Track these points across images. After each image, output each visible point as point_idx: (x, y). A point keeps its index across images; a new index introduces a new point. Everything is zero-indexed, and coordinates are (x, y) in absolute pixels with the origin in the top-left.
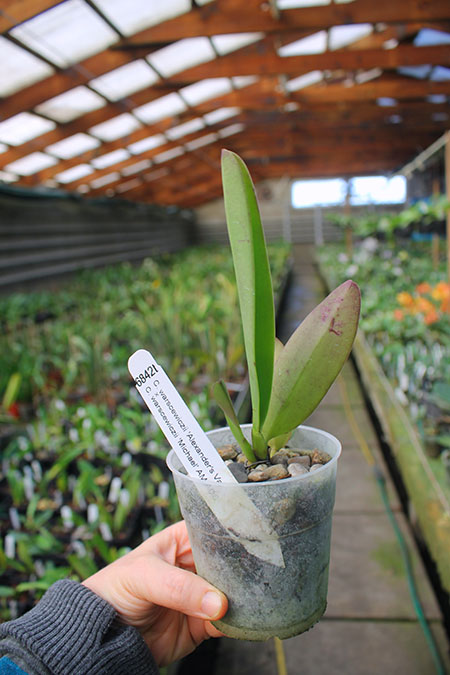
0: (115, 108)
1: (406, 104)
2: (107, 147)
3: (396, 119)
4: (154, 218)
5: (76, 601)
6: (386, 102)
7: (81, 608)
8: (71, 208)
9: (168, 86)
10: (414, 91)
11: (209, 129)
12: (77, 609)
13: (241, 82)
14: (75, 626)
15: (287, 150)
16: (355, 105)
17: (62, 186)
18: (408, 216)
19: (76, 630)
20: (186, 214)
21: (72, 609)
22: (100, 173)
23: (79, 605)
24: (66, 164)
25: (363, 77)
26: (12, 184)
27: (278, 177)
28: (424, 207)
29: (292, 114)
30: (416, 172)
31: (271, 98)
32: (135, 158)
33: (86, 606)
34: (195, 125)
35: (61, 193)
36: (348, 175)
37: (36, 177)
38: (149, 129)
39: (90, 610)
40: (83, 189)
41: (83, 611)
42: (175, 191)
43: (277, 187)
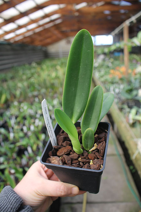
0: (22, 15)
1: (113, 13)
2: (20, 27)
3: (109, 18)
4: (34, 50)
5: (8, 196)
6: (107, 12)
7: (9, 199)
8: (8, 47)
10: (115, 9)
11: (52, 21)
12: (8, 199)
13: (62, 6)
14: (6, 206)
16: (97, 13)
17: (6, 40)
18: (113, 48)
19: (7, 208)
20: (44, 49)
21: (6, 199)
22: (17, 36)
23: (9, 198)
24: (7, 33)
25: (100, 4)
28: (118, 45)
29: (78, 17)
30: (116, 35)
31: (71, 11)
32: (28, 31)
33: (11, 199)
34: (47, 20)
35: (5, 42)
38: (33, 21)
39: (12, 200)
40: (12, 41)
41: (10, 200)
42: (41, 41)
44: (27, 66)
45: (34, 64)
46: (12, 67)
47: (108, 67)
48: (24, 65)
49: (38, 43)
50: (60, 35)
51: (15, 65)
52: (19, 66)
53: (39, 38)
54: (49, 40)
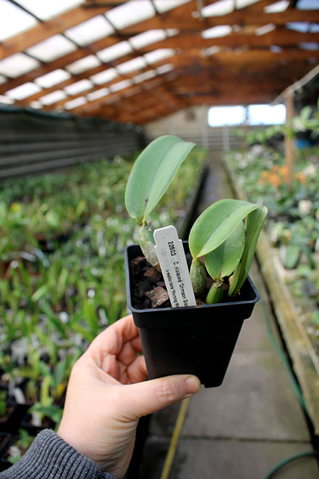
0: (105, 66)
2: (97, 87)
4: (118, 131)
8: (70, 124)
9: (137, 53)
11: (149, 67)
15: (207, 88)
20: (138, 129)
26: (39, 110)
27: (200, 104)
34: (150, 74)
35: (66, 115)
36: (246, 103)
37: (53, 106)
38: (123, 77)
42: (133, 114)
43: (199, 112)
44: (105, 163)
45: (118, 160)
46: (77, 164)
47: (266, 169)
48: (99, 161)
49: (127, 119)
50: (172, 103)
51: (83, 159)
52: (91, 162)
53: (129, 108)
54: (150, 113)
